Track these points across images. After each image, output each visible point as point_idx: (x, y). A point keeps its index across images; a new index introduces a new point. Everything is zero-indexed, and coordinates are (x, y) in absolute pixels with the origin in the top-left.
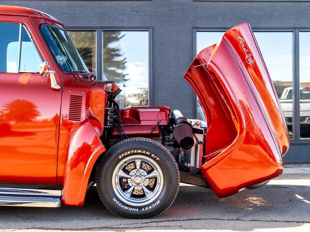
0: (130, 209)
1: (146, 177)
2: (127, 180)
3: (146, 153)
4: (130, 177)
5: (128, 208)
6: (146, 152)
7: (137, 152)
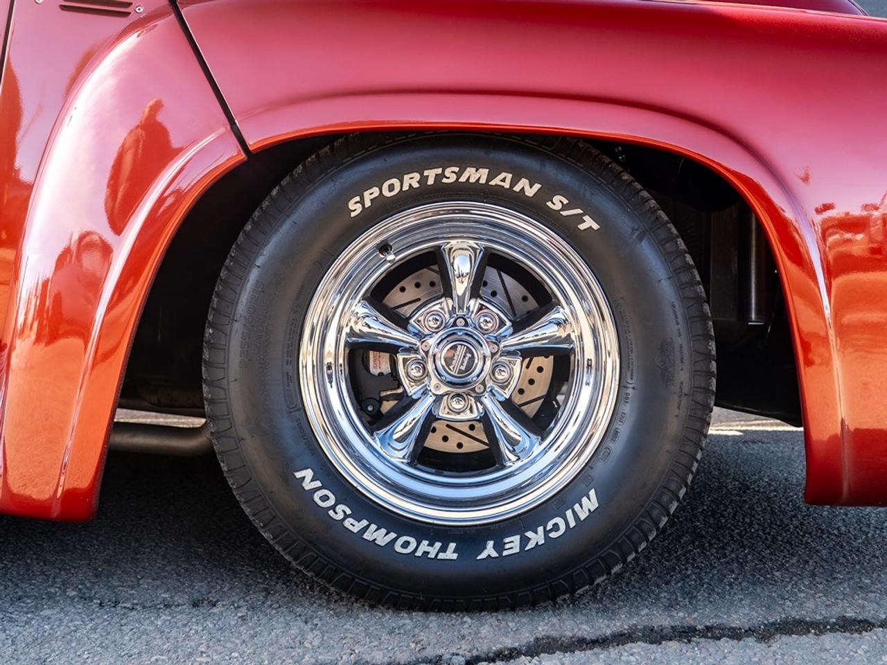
0: (406, 545)
1: (506, 343)
2: (394, 364)
3: (517, 188)
4: (413, 340)
5: (393, 535)
6: (513, 183)
7: (463, 179)
